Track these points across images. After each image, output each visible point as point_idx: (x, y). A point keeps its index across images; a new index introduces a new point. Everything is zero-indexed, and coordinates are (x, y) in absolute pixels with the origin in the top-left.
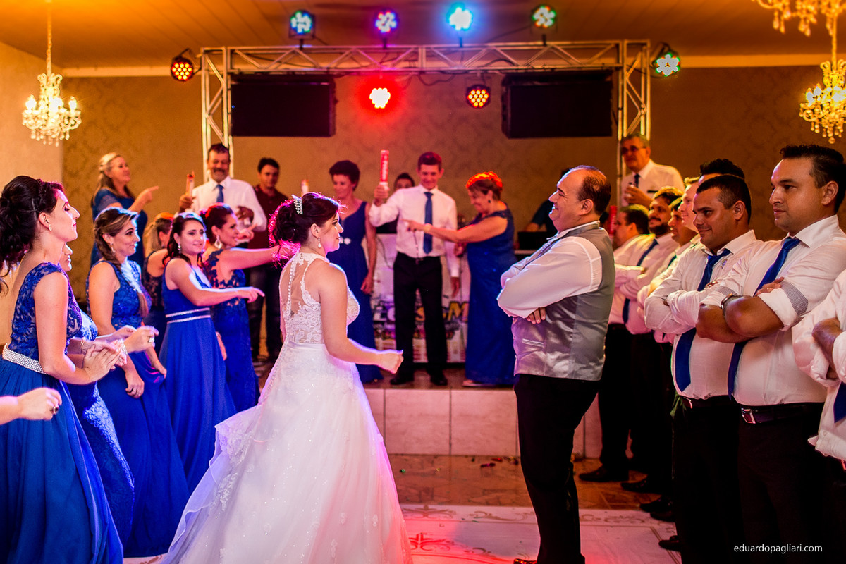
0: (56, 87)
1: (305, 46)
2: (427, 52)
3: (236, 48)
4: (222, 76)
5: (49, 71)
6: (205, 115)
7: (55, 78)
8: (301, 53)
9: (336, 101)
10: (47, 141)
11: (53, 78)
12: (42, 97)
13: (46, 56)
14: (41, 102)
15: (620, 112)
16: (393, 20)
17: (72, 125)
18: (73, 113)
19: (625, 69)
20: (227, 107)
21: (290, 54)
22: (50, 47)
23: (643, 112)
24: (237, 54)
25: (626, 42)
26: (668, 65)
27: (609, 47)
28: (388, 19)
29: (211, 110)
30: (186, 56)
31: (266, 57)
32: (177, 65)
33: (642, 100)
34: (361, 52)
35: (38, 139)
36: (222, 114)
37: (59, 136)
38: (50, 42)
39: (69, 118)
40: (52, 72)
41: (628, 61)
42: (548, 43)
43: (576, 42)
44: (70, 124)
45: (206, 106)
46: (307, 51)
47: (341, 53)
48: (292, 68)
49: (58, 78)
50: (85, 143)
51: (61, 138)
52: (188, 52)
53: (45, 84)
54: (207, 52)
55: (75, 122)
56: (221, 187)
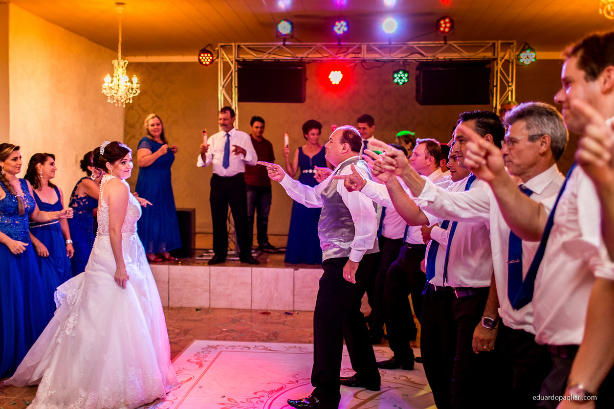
0: (124, 68)
1: (287, 43)
2: (367, 47)
3: (242, 44)
4: (232, 62)
5: (120, 58)
6: (220, 88)
7: (124, 62)
8: (284, 47)
9: (306, 80)
10: (118, 104)
11: (122, 63)
12: (115, 75)
13: (118, 48)
14: (114, 78)
15: (495, 88)
16: (345, 26)
17: (134, 94)
18: (135, 86)
19: (499, 59)
20: (235, 83)
21: (277, 48)
22: (120, 42)
23: (510, 88)
24: (242, 48)
25: (500, 42)
26: (528, 58)
27: (489, 45)
28: (342, 25)
29: (224, 85)
30: (208, 49)
31: (262, 50)
32: (202, 55)
33: (510, 80)
34: (324, 47)
35: (112, 102)
36: (232, 87)
37: (126, 101)
38: (120, 39)
39: (132, 89)
40: (122, 59)
41: (501, 54)
42: (448, 42)
43: (466, 42)
44: (133, 93)
45: (221, 82)
46: (288, 46)
47: (310, 48)
48: (277, 57)
49: (125, 63)
50: (139, 105)
51: (127, 102)
52: (210, 46)
53: (117, 66)
54: (222, 46)
55: (136, 92)
56: (228, 136)
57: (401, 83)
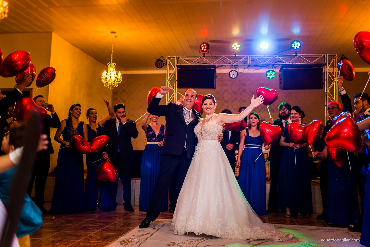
0: (114, 68)
1: (205, 56)
2: (251, 58)
3: (180, 56)
4: (174, 66)
5: (112, 62)
6: (167, 81)
7: (114, 64)
8: (204, 58)
10: (109, 87)
12: (108, 71)
13: (111, 57)
14: (108, 73)
15: (326, 81)
16: (238, 45)
17: (119, 82)
18: (120, 77)
19: (327, 64)
20: (176, 78)
23: (334, 81)
24: (180, 58)
25: (328, 54)
27: (321, 56)
29: (169, 80)
30: (161, 59)
32: (158, 62)
33: (334, 76)
34: (226, 58)
35: (106, 86)
36: (174, 81)
38: (112, 52)
39: (118, 79)
41: (328, 62)
42: (297, 55)
45: (168, 77)
47: (218, 59)
48: (200, 64)
49: (115, 64)
51: (114, 86)
52: (162, 57)
53: (110, 66)
54: (169, 58)
55: (120, 81)
57: (271, 78)
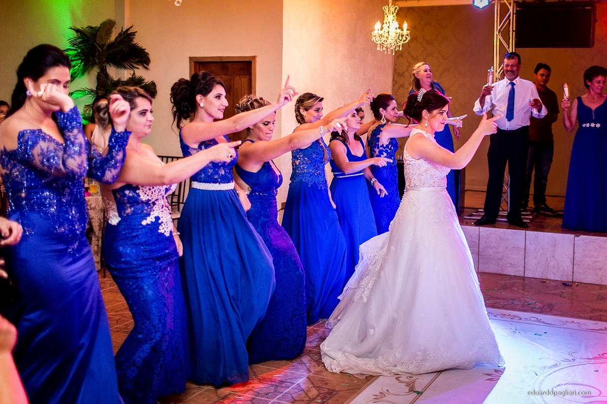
0: (395, 14)
4: (510, 4)
5: (390, 4)
6: (496, 32)
7: (394, 8)
9: (596, 21)
10: (387, 52)
11: (392, 9)
12: (385, 21)
14: (384, 25)
17: (404, 41)
18: (405, 32)
20: (513, 27)
29: (500, 30)
35: (381, 50)
36: (509, 32)
37: (395, 48)
39: (402, 36)
40: (393, 4)
44: (402, 41)
45: (497, 27)
49: (396, 8)
50: (409, 53)
51: (396, 50)
53: (387, 12)
55: (406, 38)
56: (513, 84)
